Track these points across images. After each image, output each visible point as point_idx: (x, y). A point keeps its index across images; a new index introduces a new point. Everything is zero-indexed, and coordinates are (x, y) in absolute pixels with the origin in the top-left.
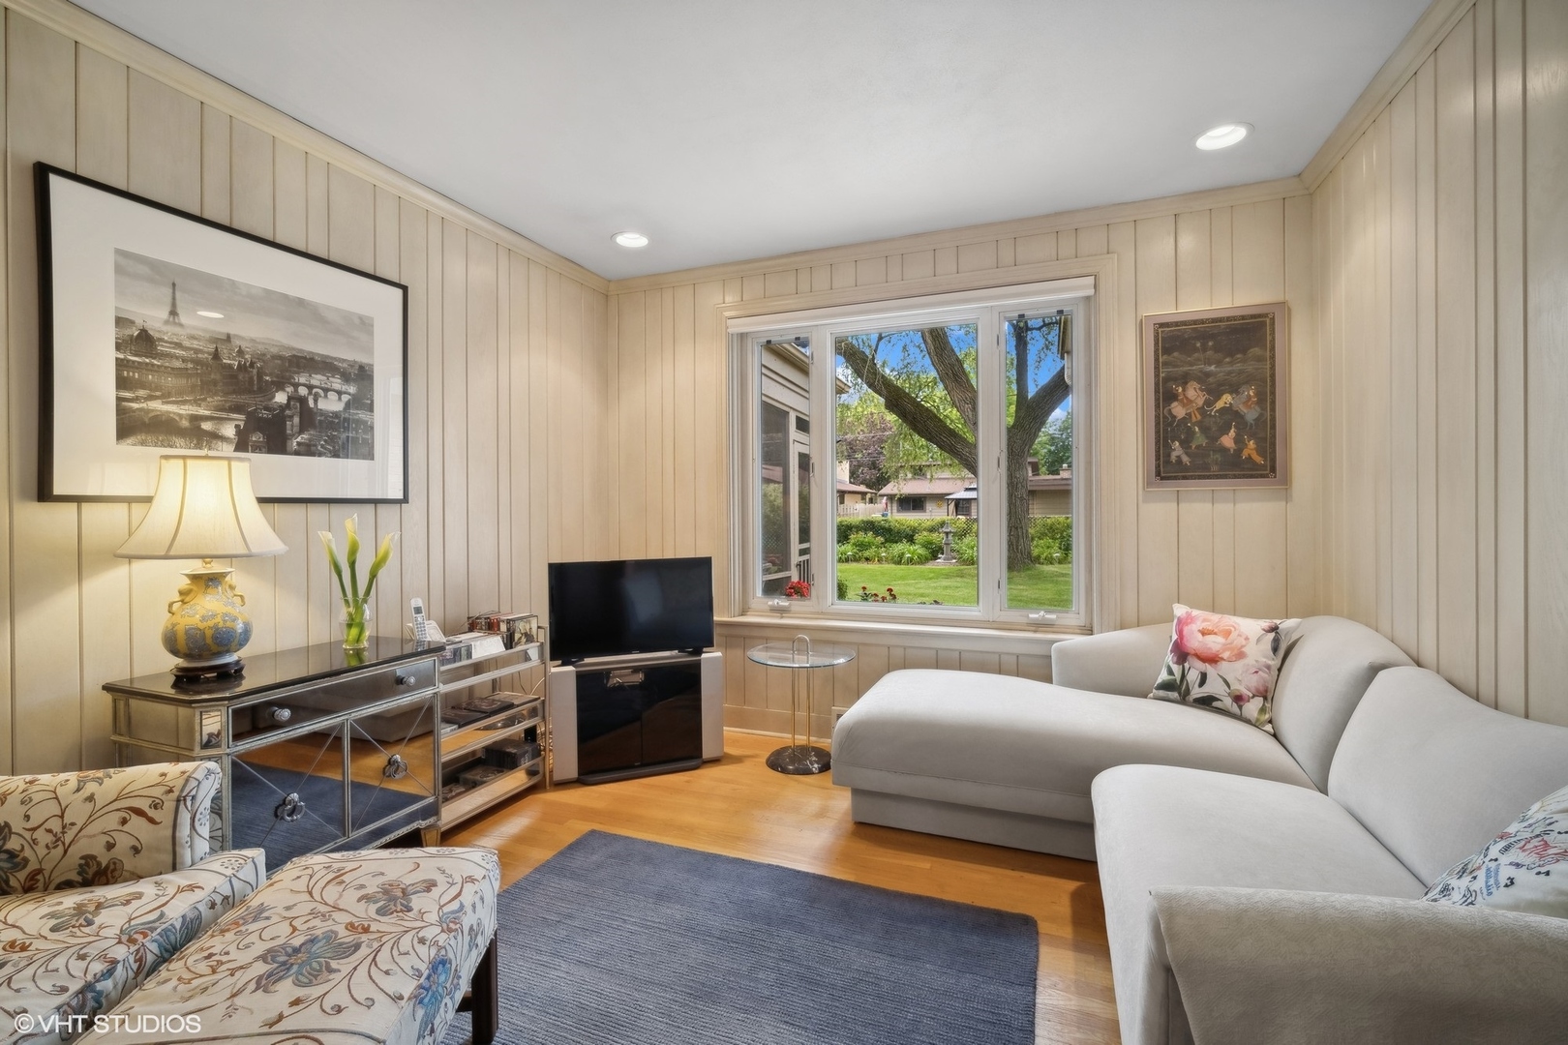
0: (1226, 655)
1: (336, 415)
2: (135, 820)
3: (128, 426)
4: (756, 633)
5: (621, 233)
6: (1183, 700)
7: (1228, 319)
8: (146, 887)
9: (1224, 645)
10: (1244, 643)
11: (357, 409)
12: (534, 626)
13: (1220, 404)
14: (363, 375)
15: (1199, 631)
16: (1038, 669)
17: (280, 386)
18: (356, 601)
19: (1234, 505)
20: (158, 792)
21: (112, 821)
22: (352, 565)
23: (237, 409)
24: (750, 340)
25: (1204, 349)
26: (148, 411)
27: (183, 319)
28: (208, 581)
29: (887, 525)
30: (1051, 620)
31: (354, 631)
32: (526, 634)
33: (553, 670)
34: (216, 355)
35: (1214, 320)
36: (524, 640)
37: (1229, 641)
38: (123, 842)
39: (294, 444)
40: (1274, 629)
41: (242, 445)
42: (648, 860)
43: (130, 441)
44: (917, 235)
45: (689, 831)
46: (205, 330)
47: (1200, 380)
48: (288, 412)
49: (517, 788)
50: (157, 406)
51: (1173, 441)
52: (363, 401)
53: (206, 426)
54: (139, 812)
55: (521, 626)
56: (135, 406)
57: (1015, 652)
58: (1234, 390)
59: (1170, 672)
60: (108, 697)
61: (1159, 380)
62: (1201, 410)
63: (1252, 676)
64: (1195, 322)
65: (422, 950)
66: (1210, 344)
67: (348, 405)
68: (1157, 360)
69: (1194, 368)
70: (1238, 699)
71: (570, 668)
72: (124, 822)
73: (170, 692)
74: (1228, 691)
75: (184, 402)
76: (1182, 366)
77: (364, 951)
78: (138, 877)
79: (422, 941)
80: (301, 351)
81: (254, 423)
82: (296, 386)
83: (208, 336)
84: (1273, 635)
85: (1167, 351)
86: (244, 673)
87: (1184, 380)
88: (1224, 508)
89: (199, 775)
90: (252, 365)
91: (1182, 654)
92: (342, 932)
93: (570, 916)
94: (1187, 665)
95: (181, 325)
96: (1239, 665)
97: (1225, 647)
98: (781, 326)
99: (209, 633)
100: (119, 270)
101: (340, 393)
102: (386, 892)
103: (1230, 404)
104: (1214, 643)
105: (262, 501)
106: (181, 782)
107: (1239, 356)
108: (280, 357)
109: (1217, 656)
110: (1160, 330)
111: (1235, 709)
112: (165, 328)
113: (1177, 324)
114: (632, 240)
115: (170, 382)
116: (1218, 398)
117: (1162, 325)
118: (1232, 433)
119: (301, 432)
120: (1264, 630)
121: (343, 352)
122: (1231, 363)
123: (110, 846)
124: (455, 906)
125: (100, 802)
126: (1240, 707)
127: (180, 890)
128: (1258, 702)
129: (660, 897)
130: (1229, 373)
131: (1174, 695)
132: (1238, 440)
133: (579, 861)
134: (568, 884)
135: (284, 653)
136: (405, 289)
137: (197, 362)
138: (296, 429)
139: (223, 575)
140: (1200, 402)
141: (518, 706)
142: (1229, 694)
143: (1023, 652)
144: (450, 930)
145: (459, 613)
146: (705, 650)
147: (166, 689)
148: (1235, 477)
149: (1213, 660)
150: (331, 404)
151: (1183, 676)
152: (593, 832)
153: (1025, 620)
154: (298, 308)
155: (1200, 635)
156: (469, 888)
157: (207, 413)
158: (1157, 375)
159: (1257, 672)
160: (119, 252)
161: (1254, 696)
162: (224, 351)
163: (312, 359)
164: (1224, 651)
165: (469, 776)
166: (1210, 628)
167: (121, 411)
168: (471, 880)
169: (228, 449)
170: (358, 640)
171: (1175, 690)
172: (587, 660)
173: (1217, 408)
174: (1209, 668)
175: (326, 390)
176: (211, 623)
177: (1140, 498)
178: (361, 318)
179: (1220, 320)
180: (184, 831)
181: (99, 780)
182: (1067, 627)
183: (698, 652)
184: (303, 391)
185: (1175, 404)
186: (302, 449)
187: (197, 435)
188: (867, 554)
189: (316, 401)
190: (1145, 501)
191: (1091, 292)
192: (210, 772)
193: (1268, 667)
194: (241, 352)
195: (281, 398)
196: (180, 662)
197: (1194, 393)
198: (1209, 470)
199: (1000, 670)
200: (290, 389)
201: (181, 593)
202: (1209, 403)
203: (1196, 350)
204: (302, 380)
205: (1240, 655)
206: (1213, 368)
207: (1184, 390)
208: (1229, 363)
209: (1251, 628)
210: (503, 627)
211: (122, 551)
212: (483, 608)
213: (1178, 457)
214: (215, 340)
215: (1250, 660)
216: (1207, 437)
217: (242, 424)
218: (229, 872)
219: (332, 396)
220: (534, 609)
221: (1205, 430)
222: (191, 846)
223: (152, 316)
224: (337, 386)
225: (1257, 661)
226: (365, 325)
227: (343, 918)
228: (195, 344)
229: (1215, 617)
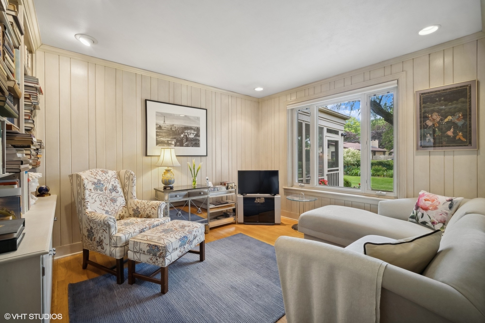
0: (431, 208)
1: (193, 138)
2: (153, 209)
3: (158, 143)
4: (294, 192)
5: (257, 88)
6: (417, 222)
7: (450, 89)
8: (153, 219)
9: (431, 204)
10: (438, 204)
11: (197, 137)
12: (234, 185)
13: (446, 120)
14: (198, 130)
15: (424, 199)
16: (373, 209)
17: (182, 133)
18: (195, 176)
19: (454, 156)
20: (156, 205)
21: (150, 209)
22: (194, 169)
23: (175, 138)
24: (294, 110)
25: (440, 101)
26: (160, 140)
27: (166, 122)
28: (168, 171)
29: (388, 163)
30: (384, 194)
31: (194, 182)
32: (231, 187)
33: (238, 196)
34: (171, 129)
35: (444, 90)
36: (231, 188)
37: (433, 203)
38: (152, 212)
39: (185, 145)
40: (451, 200)
41: (175, 146)
42: (249, 240)
43: (158, 145)
44: (338, 75)
45: (262, 237)
46: (169, 124)
47: (438, 112)
48: (183, 138)
49: (229, 222)
50: (162, 139)
51: (427, 134)
52: (198, 135)
53: (170, 142)
54: (153, 208)
55: (230, 185)
56: (159, 139)
57: (370, 203)
58: (453, 114)
59: (413, 213)
60: (155, 191)
61: (421, 113)
62: (439, 122)
63: (439, 216)
64: (436, 91)
65: (183, 234)
66: (442, 98)
67: (195, 136)
68: (420, 106)
69: (436, 108)
70: (433, 223)
71: (242, 196)
72: (152, 209)
73: (163, 191)
74: (430, 220)
75: (166, 138)
76: (431, 107)
77: (175, 232)
78: (153, 218)
79: (184, 233)
80: (186, 126)
81: (177, 141)
82: (185, 133)
83: (170, 125)
84: (450, 202)
85: (424, 103)
86: (173, 188)
87: (432, 112)
88: (449, 158)
89: (162, 203)
90: (177, 130)
91: (417, 207)
92: (173, 229)
93: (227, 247)
94: (418, 210)
95: (165, 124)
96: (435, 211)
97: (431, 205)
98: (302, 106)
99: (168, 180)
100: (156, 115)
101: (193, 134)
102: (182, 226)
103: (451, 119)
104: (428, 204)
105: (177, 156)
106: (159, 204)
107: (455, 102)
108: (182, 128)
109: (428, 208)
110: (422, 96)
111: (432, 226)
112: (163, 125)
113: (428, 93)
114: (259, 89)
115: (164, 134)
116: (446, 117)
117: (422, 94)
118: (452, 130)
119: (186, 142)
120: (447, 200)
121: (194, 125)
122: (451, 105)
123: (150, 213)
124: (192, 230)
125: (149, 205)
126: (434, 226)
127: (157, 220)
128: (441, 225)
129: (247, 247)
130: (450, 109)
131: (414, 220)
132: (454, 133)
133: (235, 238)
134: (230, 242)
135: (183, 186)
136: (206, 110)
137: (168, 130)
138: (185, 142)
139: (170, 170)
140: (438, 120)
141: (229, 203)
142: (430, 221)
143: (372, 203)
144: (189, 233)
145: (219, 181)
146: (277, 195)
147: (162, 190)
148: (453, 146)
149: (426, 209)
150: (192, 136)
151: (417, 214)
152: (241, 233)
153: (375, 194)
154: (186, 117)
155: (424, 201)
156: (196, 228)
157: (170, 140)
158: (421, 111)
159: (441, 215)
160: (157, 112)
161: (439, 223)
162: (172, 128)
163: (188, 127)
164: (430, 206)
165: (219, 218)
166: (428, 199)
167: (157, 140)
168: (197, 227)
169: (173, 146)
170: (195, 184)
171: (414, 219)
172: (248, 195)
173: (445, 121)
174: (424, 212)
175: (191, 133)
176: (168, 179)
177: (415, 154)
178: (197, 117)
179: (447, 89)
180: (159, 212)
181: (149, 202)
182: (390, 197)
183: (275, 195)
184: (186, 134)
185: (428, 121)
186: (186, 145)
187: (168, 144)
188: (378, 173)
189: (189, 136)
190: (416, 155)
191: (396, 85)
192: (163, 203)
193: (447, 214)
194: (175, 127)
195: (182, 136)
196: (164, 185)
197: (436, 117)
198: (442, 144)
199: (365, 208)
200: (184, 134)
201: (164, 173)
202: (441, 120)
203: (437, 101)
204: (186, 132)
205: (436, 208)
206: (443, 107)
207: (431, 116)
208: (450, 105)
209: (442, 199)
210: (227, 185)
211: (156, 165)
212: (224, 180)
213: (429, 139)
214: (171, 126)
215: (439, 210)
216: (441, 132)
217: (175, 141)
218: (164, 220)
219: (192, 134)
220: (234, 181)
221: (440, 130)
222: (160, 215)
223: (161, 123)
224: (193, 132)
225: (442, 211)
226: (198, 119)
227: (175, 227)
228: (168, 127)
229: (431, 195)
